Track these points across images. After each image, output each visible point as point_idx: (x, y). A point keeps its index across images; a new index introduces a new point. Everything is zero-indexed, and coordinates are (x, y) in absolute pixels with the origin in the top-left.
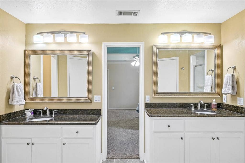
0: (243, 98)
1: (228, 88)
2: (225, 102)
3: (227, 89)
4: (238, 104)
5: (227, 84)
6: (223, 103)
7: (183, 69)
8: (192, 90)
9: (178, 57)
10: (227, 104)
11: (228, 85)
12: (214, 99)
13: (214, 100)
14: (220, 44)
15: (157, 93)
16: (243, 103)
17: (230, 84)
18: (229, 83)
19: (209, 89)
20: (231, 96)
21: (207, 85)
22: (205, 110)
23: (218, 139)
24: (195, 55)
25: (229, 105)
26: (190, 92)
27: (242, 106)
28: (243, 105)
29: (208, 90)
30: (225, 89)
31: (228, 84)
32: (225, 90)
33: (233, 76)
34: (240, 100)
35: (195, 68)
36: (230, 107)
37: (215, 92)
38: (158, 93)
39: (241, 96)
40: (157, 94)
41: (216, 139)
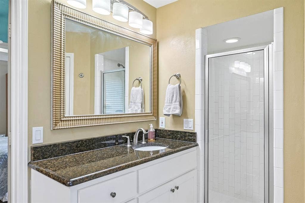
0: (193, 119)
1: (175, 106)
2: (162, 126)
3: (172, 107)
4: (184, 128)
5: (172, 100)
6: (159, 128)
7: (81, 76)
8: (97, 112)
9: (73, 54)
10: (166, 129)
11: (174, 101)
12: (152, 124)
13: (151, 126)
14: (154, 38)
15: (62, 119)
16: (192, 127)
17: (177, 100)
18: (176, 98)
19: (139, 108)
20: (173, 118)
21: (134, 103)
22: (143, 143)
23: (177, 188)
24: (103, 55)
25: (171, 131)
26: (95, 116)
27: (190, 131)
28: (192, 129)
29: (137, 110)
30: (169, 107)
31: (174, 99)
32: (170, 109)
33: (180, 87)
34: (188, 123)
35: (103, 75)
36: (173, 134)
37: (151, 113)
38: (65, 119)
39: (189, 117)
40: (61, 121)
41: (176, 190)
